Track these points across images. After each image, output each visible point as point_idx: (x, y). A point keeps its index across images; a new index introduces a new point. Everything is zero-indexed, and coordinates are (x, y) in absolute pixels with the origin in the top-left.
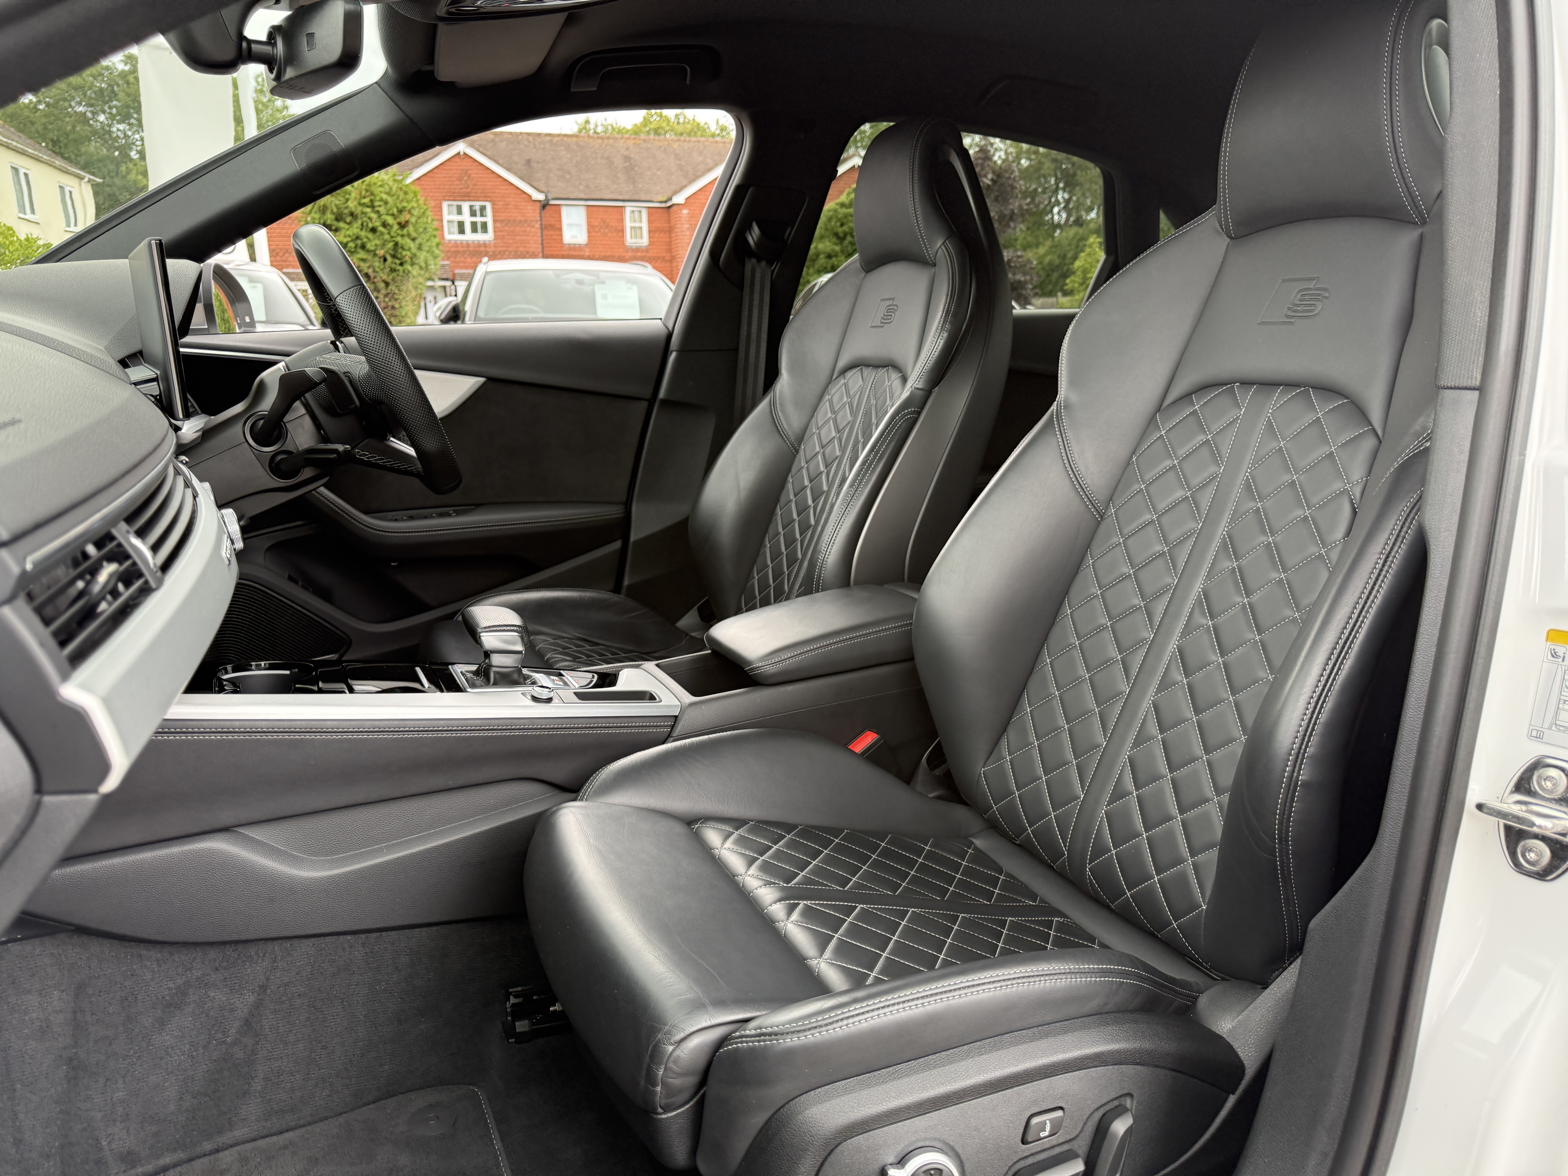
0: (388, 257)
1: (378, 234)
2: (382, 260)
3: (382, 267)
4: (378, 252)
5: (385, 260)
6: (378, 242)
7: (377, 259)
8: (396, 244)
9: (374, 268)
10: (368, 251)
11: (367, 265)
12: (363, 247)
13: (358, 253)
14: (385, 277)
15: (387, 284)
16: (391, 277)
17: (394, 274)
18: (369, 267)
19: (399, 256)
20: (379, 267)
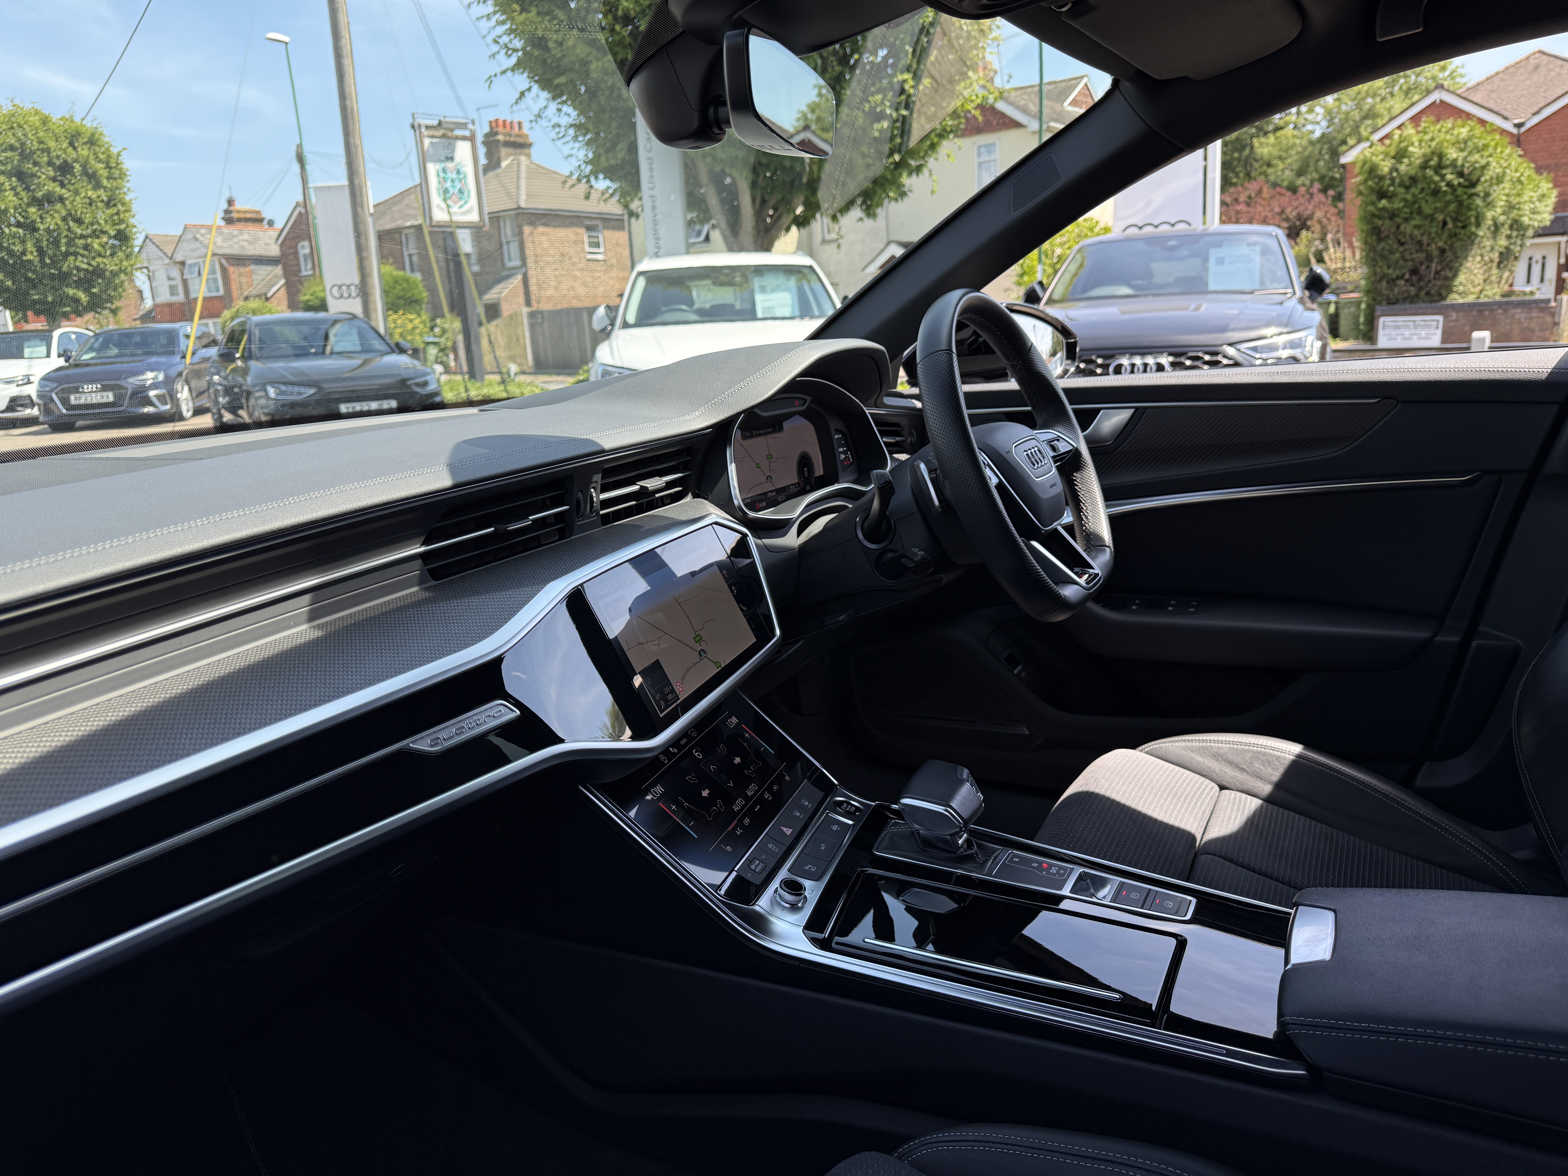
0: (1449, 220)
1: (1440, 195)
2: (1441, 224)
3: (1439, 232)
4: (1437, 215)
5: (1445, 223)
6: (1438, 205)
7: (1435, 224)
8: (1461, 203)
9: (1430, 233)
10: (1426, 217)
11: (1422, 231)
12: (1420, 212)
13: (1414, 219)
14: (1440, 244)
15: (1443, 251)
16: (1449, 243)
17: (1454, 240)
18: (1423, 234)
19: (1462, 219)
20: (1436, 233)
